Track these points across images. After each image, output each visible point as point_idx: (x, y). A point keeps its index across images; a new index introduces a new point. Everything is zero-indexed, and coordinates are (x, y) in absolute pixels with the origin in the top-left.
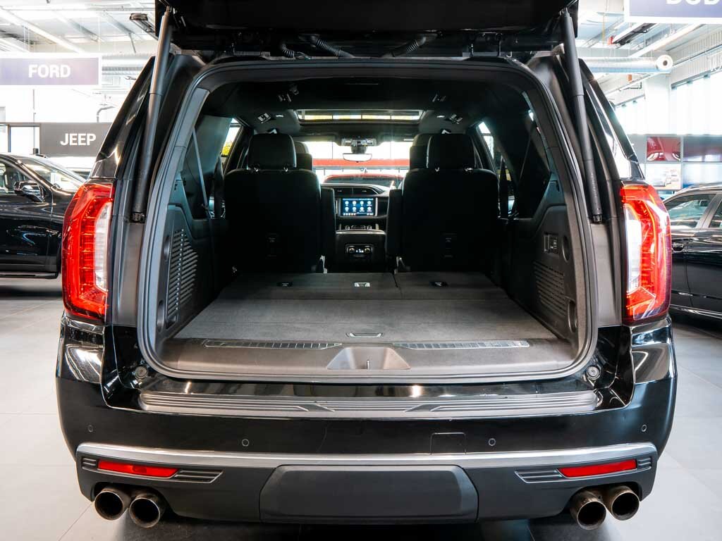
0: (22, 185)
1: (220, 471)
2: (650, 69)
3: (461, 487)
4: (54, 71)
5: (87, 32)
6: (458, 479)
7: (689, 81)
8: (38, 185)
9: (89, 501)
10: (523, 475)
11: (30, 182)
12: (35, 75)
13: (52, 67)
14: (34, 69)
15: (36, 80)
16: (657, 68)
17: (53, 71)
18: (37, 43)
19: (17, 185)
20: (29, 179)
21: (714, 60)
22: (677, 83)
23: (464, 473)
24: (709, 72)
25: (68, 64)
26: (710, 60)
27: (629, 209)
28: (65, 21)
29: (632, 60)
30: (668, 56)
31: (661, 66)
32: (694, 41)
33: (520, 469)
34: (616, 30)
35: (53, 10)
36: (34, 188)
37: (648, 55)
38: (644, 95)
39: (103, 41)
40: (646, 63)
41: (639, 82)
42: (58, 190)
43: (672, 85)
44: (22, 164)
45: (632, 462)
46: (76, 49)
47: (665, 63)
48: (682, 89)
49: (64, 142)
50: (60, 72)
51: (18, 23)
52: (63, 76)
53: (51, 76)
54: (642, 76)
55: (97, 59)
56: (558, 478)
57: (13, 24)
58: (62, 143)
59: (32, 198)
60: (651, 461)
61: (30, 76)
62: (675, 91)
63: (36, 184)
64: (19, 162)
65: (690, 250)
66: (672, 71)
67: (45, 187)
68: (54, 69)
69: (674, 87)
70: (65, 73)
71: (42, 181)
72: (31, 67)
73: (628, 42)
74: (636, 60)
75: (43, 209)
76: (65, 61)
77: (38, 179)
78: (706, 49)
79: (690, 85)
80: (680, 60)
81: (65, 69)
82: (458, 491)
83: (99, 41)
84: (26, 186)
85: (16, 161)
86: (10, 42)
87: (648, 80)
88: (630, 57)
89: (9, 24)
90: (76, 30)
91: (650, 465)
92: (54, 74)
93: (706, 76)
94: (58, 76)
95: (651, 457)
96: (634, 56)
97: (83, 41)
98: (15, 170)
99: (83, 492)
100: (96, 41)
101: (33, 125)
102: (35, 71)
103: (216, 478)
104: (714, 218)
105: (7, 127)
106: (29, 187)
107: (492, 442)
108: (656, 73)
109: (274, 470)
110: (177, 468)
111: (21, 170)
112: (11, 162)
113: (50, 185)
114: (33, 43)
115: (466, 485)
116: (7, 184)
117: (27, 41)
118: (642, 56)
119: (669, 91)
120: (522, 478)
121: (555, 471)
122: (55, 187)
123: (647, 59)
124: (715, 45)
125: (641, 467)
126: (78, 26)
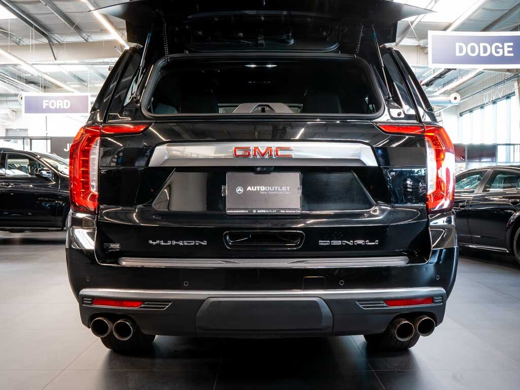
0: (40, 170)
1: (170, 302)
2: (445, 102)
3: (322, 310)
4: (60, 104)
5: (81, 80)
6: (320, 306)
7: (471, 111)
8: (50, 171)
9: (87, 328)
10: (361, 304)
11: (45, 168)
12: (47, 107)
13: (58, 101)
14: (46, 103)
15: (48, 110)
16: (450, 101)
17: (58, 104)
18: (48, 88)
19: (37, 170)
20: (44, 167)
21: (487, 96)
22: (463, 112)
23: (324, 302)
24: (484, 104)
25: (68, 100)
26: (484, 96)
27: (428, 142)
28: (66, 73)
29: (434, 96)
30: (457, 94)
31: (453, 100)
32: (474, 85)
33: (359, 300)
34: (424, 77)
35: (59, 65)
36: (48, 173)
37: (444, 93)
38: (442, 121)
39: (91, 86)
40: (443, 98)
41: (439, 112)
42: (63, 174)
43: (460, 113)
44: (40, 158)
45: (430, 299)
46: (74, 91)
47: (455, 98)
48: (467, 116)
49: (67, 149)
50: (63, 104)
51: (36, 74)
52: (65, 107)
53: (58, 107)
54: (441, 108)
55: (87, 96)
56: (384, 306)
57: (33, 75)
58: (65, 150)
59: (47, 179)
60: (442, 299)
61: (44, 107)
62: (462, 118)
63: (49, 170)
64: (39, 156)
65: (470, 208)
66: (460, 104)
67: (55, 172)
68: (60, 103)
69: (461, 115)
70: (67, 106)
71: (52, 168)
72: (44, 101)
73: (431, 85)
74: (436, 96)
75: (50, 186)
76: (66, 98)
77: (50, 167)
78: (481, 90)
79: (472, 114)
80: (465, 97)
81: (67, 103)
82: (321, 313)
83: (88, 86)
84: (42, 172)
85: (37, 156)
86: (31, 87)
87: (444, 111)
88: (432, 95)
89: (30, 75)
90: (73, 79)
91: (442, 302)
92: (60, 106)
93: (482, 107)
94: (62, 107)
95: (442, 296)
96: (435, 94)
97: (78, 86)
98: (36, 161)
99: (84, 322)
100: (87, 86)
101: (46, 139)
102: (47, 104)
103: (167, 307)
104: (485, 187)
105: (29, 140)
106: (44, 172)
107: (342, 283)
108: (450, 105)
109: (204, 300)
110: (142, 301)
111: (39, 162)
112: (33, 156)
113: (58, 171)
114: (46, 87)
115: (325, 309)
116: (30, 172)
117: (42, 86)
118: (441, 94)
119: (458, 117)
120: (361, 306)
121: (382, 302)
122: (61, 172)
123: (444, 96)
124: (488, 87)
125: (436, 303)
126: (75, 76)
